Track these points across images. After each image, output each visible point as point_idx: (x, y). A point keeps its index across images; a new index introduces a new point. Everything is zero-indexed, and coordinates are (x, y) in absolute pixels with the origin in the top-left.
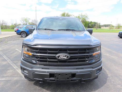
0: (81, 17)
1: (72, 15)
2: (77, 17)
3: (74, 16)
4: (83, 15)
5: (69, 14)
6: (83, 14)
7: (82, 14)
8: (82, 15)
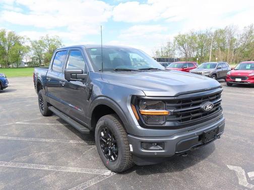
0: (46, 42)
1: (25, 38)
2: (37, 43)
3: (29, 39)
4: (51, 39)
5: (15, 36)
6: (50, 37)
7: (47, 35)
8: (47, 37)
